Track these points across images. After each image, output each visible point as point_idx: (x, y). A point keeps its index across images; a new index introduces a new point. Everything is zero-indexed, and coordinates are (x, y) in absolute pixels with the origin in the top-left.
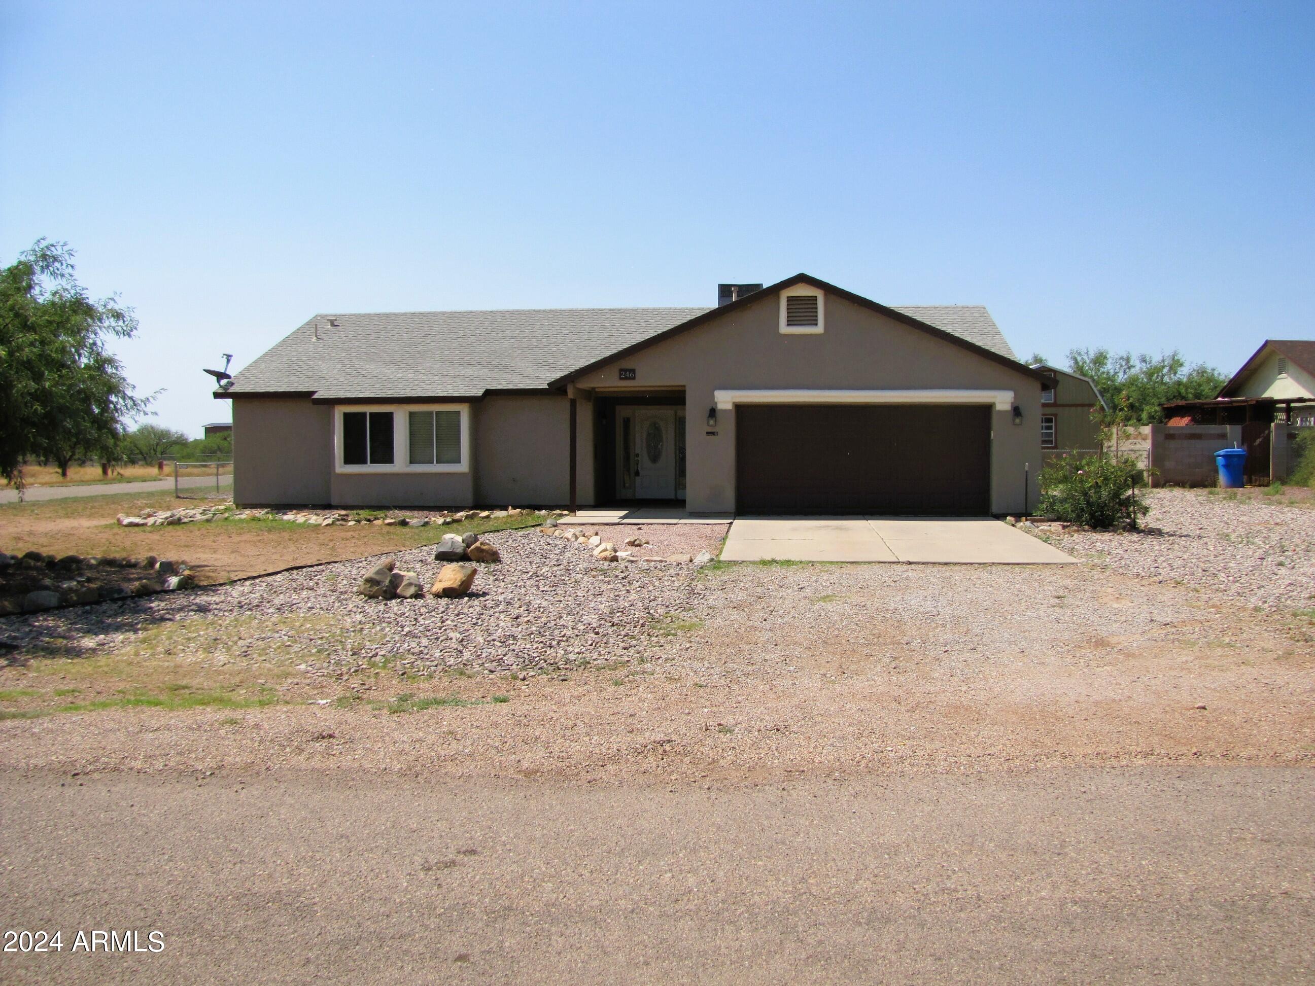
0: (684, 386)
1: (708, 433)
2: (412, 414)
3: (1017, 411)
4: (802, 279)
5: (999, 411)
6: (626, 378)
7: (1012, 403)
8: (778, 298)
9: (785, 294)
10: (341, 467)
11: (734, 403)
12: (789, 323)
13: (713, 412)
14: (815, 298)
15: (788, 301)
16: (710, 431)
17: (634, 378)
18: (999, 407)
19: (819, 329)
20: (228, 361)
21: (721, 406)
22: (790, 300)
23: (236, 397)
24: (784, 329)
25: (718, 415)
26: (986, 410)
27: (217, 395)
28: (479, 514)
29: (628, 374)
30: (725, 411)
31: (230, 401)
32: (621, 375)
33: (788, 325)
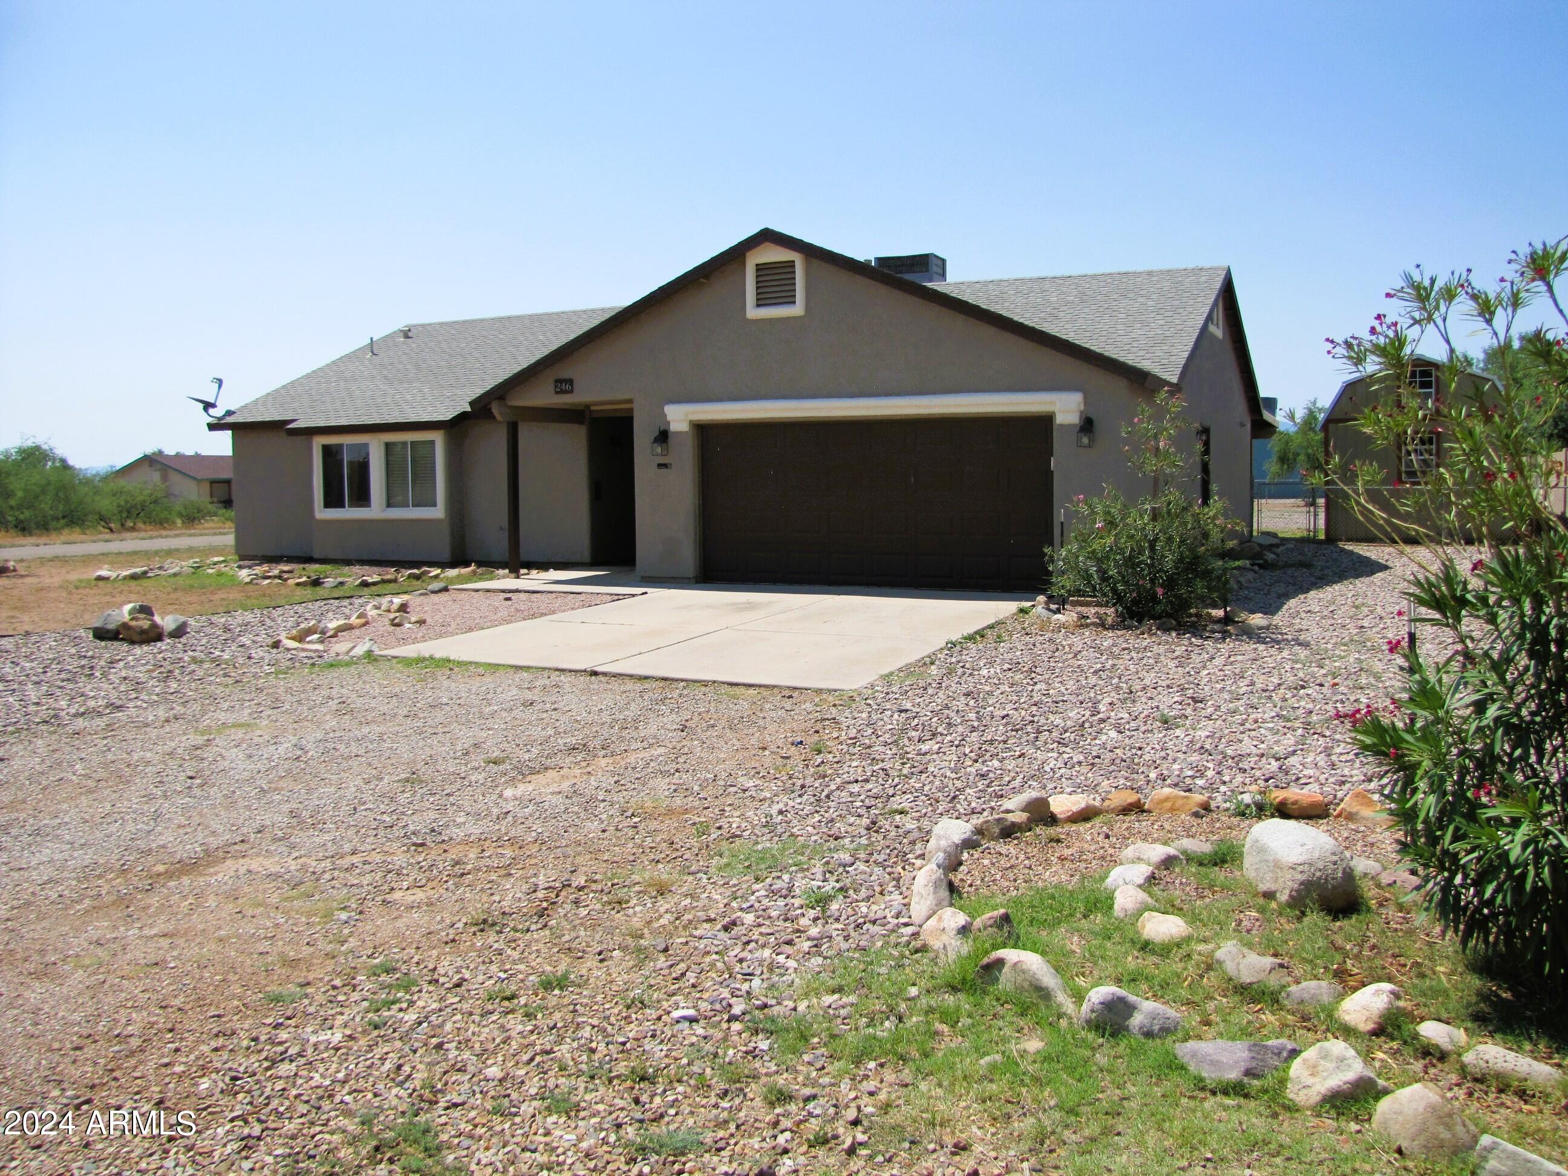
0: (630, 401)
1: (660, 466)
2: (388, 446)
3: (1087, 425)
4: (767, 236)
5: (1061, 425)
6: (563, 392)
7: (1081, 412)
8: (743, 264)
9: (754, 259)
10: (320, 512)
11: (691, 421)
12: (760, 302)
13: (663, 436)
14: (791, 264)
15: (757, 270)
16: (662, 462)
17: (571, 391)
18: (1060, 419)
19: (797, 310)
20: (220, 386)
21: (674, 427)
22: (760, 268)
23: (236, 428)
24: (753, 312)
25: (671, 441)
26: (1045, 422)
27: (212, 427)
28: (430, 572)
29: (564, 385)
30: (680, 433)
31: (230, 432)
32: (556, 387)
33: (758, 306)
